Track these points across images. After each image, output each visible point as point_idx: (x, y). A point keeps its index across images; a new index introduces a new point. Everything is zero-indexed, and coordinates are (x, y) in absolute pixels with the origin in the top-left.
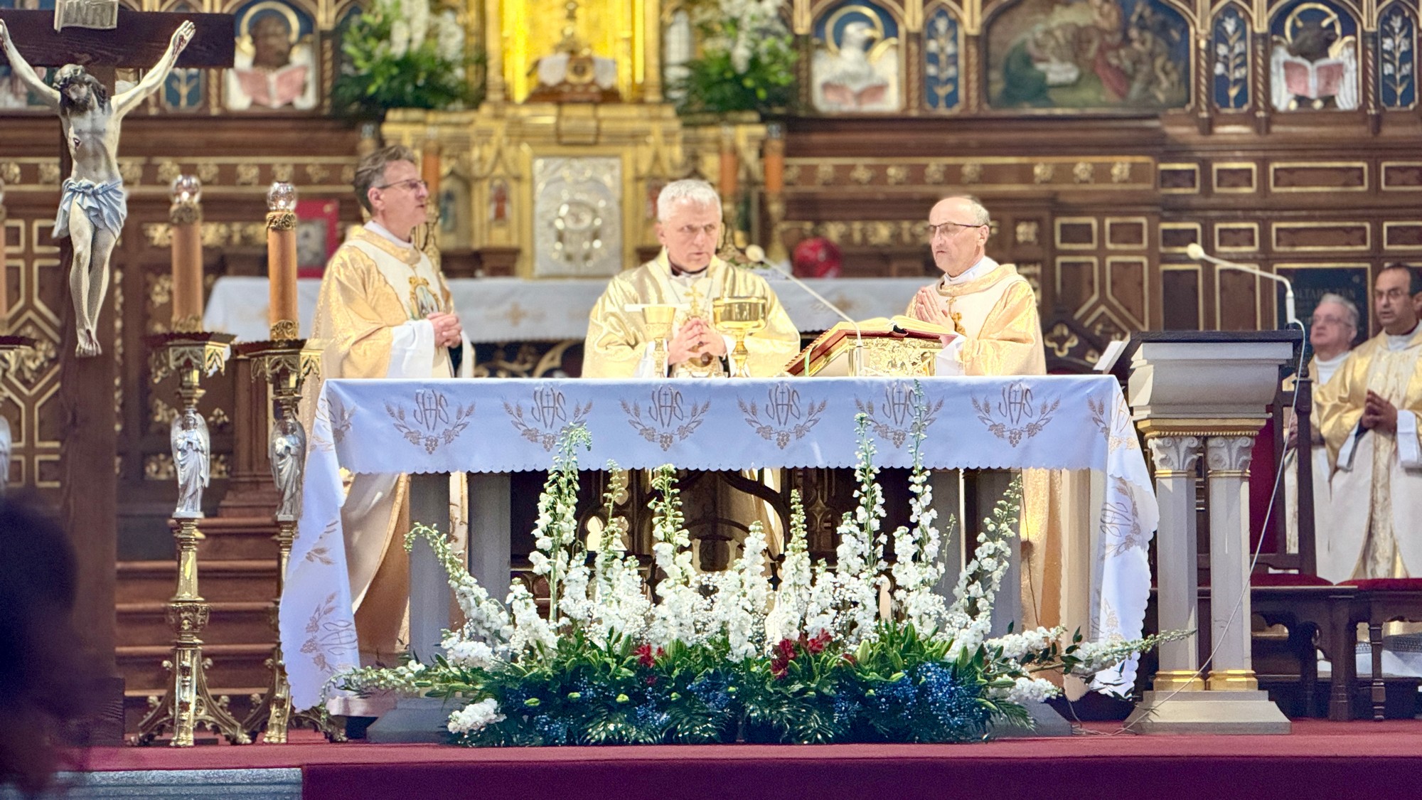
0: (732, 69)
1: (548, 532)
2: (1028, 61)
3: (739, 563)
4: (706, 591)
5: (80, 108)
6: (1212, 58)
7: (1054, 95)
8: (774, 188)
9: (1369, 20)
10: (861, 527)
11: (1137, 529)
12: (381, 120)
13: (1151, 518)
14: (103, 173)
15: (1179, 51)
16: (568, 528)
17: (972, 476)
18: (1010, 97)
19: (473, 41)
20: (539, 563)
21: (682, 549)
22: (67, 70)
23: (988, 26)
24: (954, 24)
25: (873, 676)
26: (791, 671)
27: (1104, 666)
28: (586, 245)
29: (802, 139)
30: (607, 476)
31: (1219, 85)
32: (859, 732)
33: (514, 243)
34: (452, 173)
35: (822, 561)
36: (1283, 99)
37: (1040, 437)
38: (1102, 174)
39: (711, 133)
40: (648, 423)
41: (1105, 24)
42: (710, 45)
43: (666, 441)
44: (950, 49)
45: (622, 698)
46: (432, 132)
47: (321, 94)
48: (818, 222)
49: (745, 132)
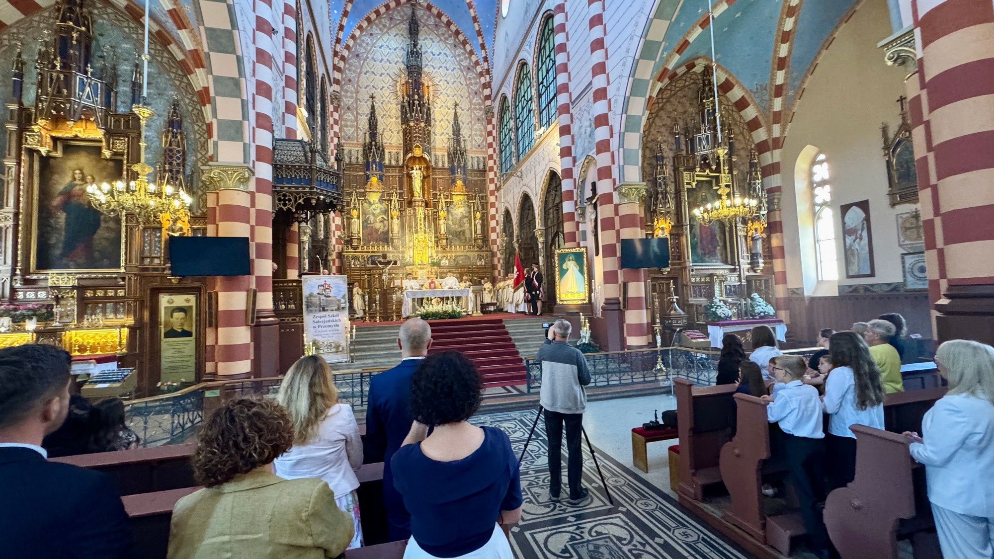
3: (440, 304)
4: (437, 307)
5: (384, 269)
8: (438, 272)
10: (450, 301)
14: (386, 274)
16: (426, 302)
19: (413, 260)
20: (423, 305)
22: (383, 265)
25: (451, 314)
26: (444, 313)
32: (450, 318)
35: (447, 304)
36: (478, 264)
39: (433, 267)
41: (464, 258)
42: (432, 260)
49: (436, 267)
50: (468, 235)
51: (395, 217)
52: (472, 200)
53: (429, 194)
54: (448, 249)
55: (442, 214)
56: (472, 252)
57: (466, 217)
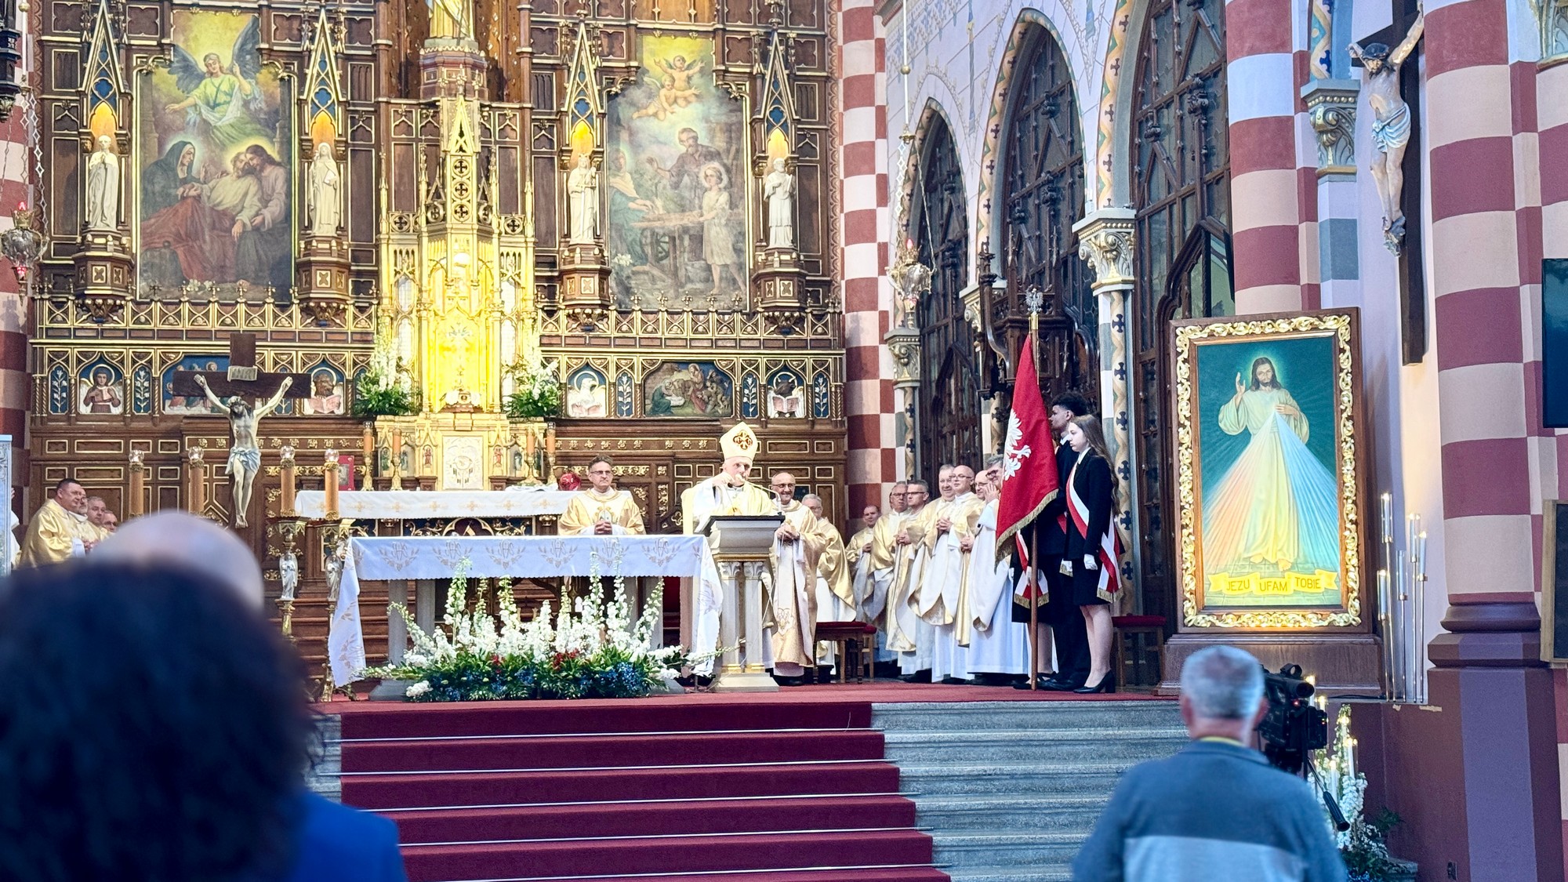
0: (532, 398)
1: (453, 606)
2: (662, 395)
3: (538, 619)
4: (523, 631)
5: (239, 416)
6: (742, 395)
7: (674, 411)
8: (551, 450)
9: (809, 380)
10: (593, 602)
11: (714, 602)
12: (375, 419)
13: (720, 596)
14: (249, 445)
15: (727, 392)
16: (462, 604)
17: (641, 579)
18: (654, 411)
19: (416, 385)
20: (448, 620)
21: (512, 613)
22: (233, 399)
23: (645, 380)
24: (630, 379)
25: (598, 669)
26: (562, 667)
27: (699, 663)
28: (466, 476)
29: (563, 428)
30: (479, 580)
31: (745, 407)
32: (591, 694)
33: (434, 475)
34: (406, 443)
35: (575, 618)
36: (772, 413)
37: (672, 562)
38: (695, 445)
39: (523, 426)
40: (498, 557)
41: (696, 380)
42: (522, 387)
43: (506, 565)
44: (628, 390)
45: (486, 680)
46: (397, 425)
47: (346, 409)
48: (570, 466)
49: (538, 426)
50: (719, 251)
51: (324, 148)
52: (749, 60)
53: (510, 24)
54: (607, 328)
55: (580, 136)
56: (738, 344)
57: (711, 155)
